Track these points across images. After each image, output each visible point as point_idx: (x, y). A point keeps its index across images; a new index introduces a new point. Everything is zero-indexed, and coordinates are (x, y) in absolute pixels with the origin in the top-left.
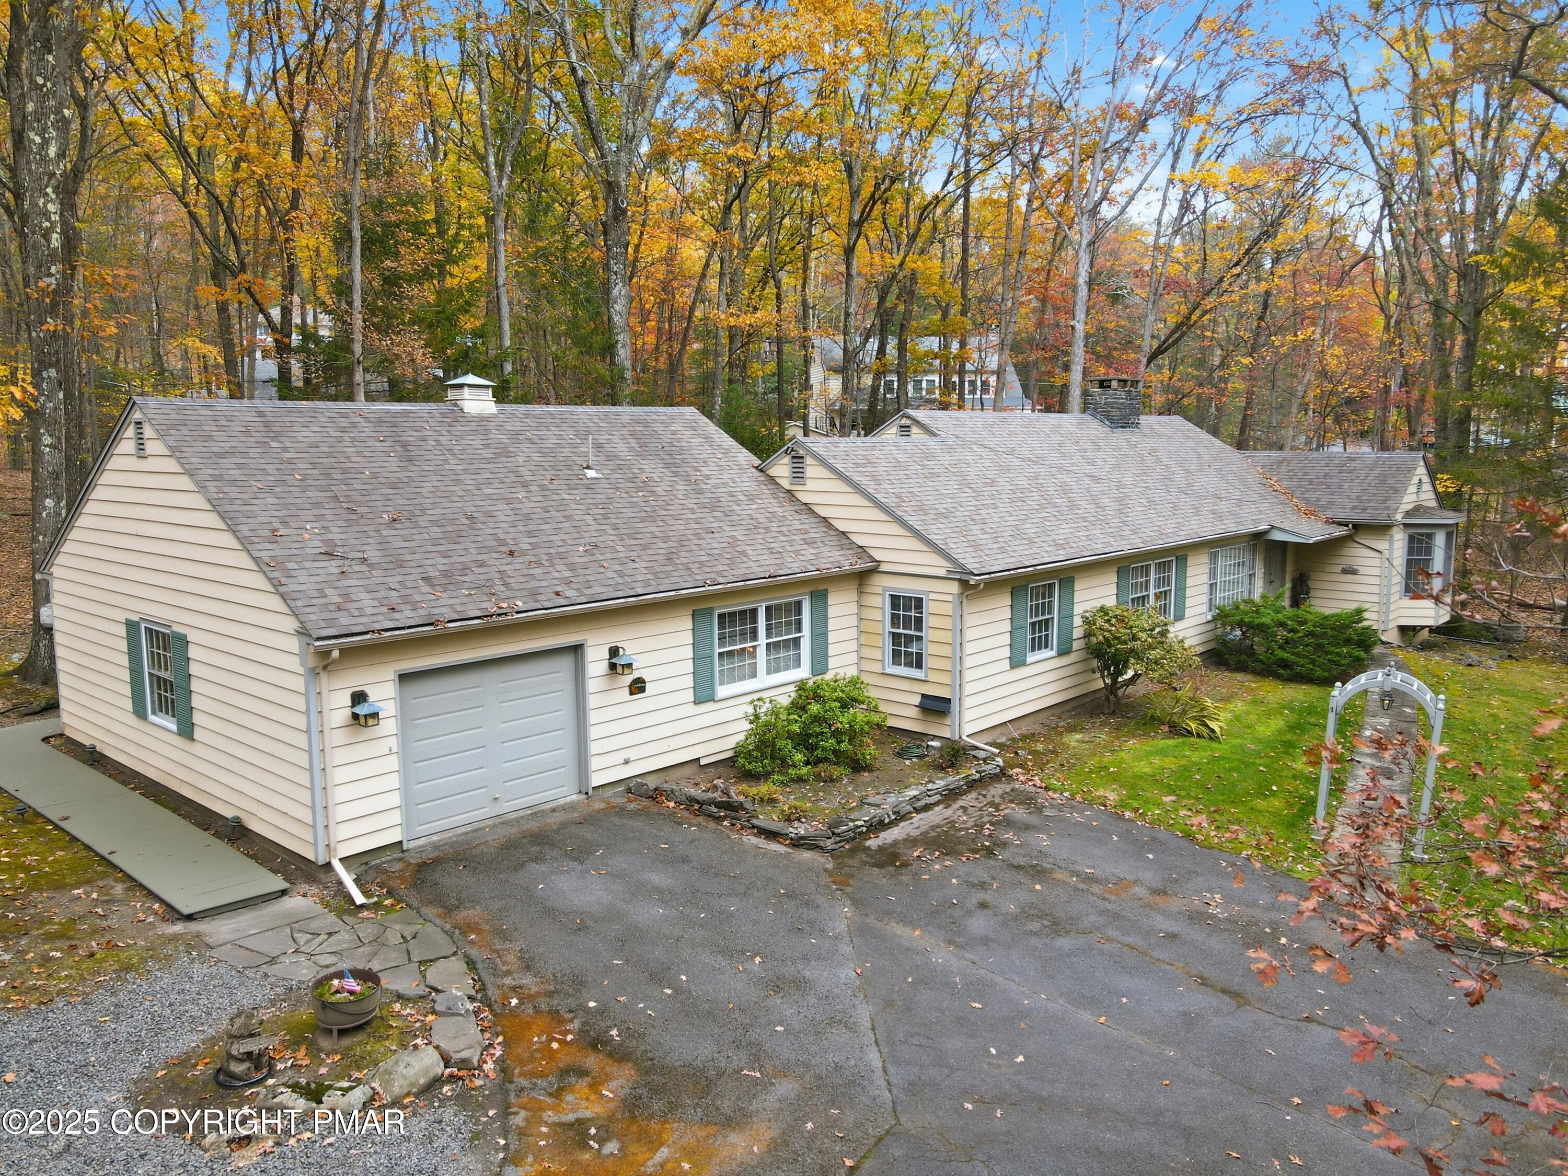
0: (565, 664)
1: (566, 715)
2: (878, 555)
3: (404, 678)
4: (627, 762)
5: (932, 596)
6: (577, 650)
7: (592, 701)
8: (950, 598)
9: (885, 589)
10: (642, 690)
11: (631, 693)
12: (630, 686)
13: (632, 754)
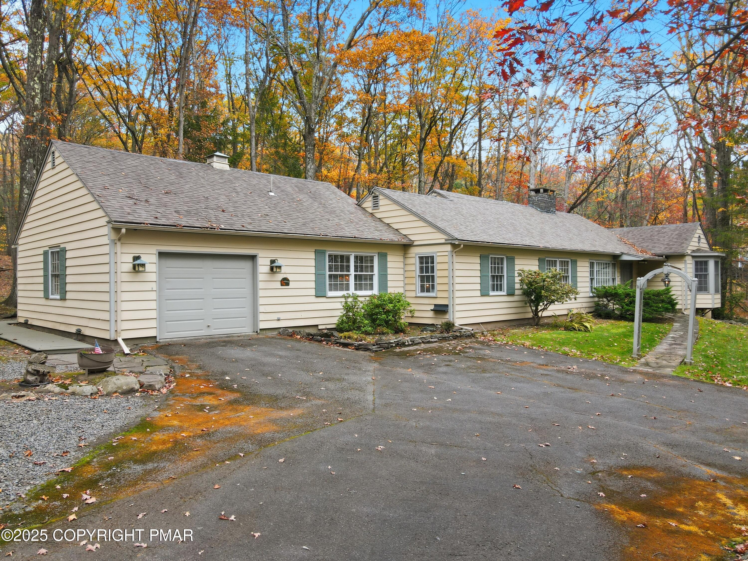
0: (247, 265)
1: (247, 291)
2: (412, 238)
3: (162, 255)
4: (279, 320)
5: (438, 254)
6: (253, 258)
7: (261, 285)
8: (446, 254)
9: (416, 254)
10: (288, 284)
11: (282, 285)
12: (281, 281)
13: (282, 316)
